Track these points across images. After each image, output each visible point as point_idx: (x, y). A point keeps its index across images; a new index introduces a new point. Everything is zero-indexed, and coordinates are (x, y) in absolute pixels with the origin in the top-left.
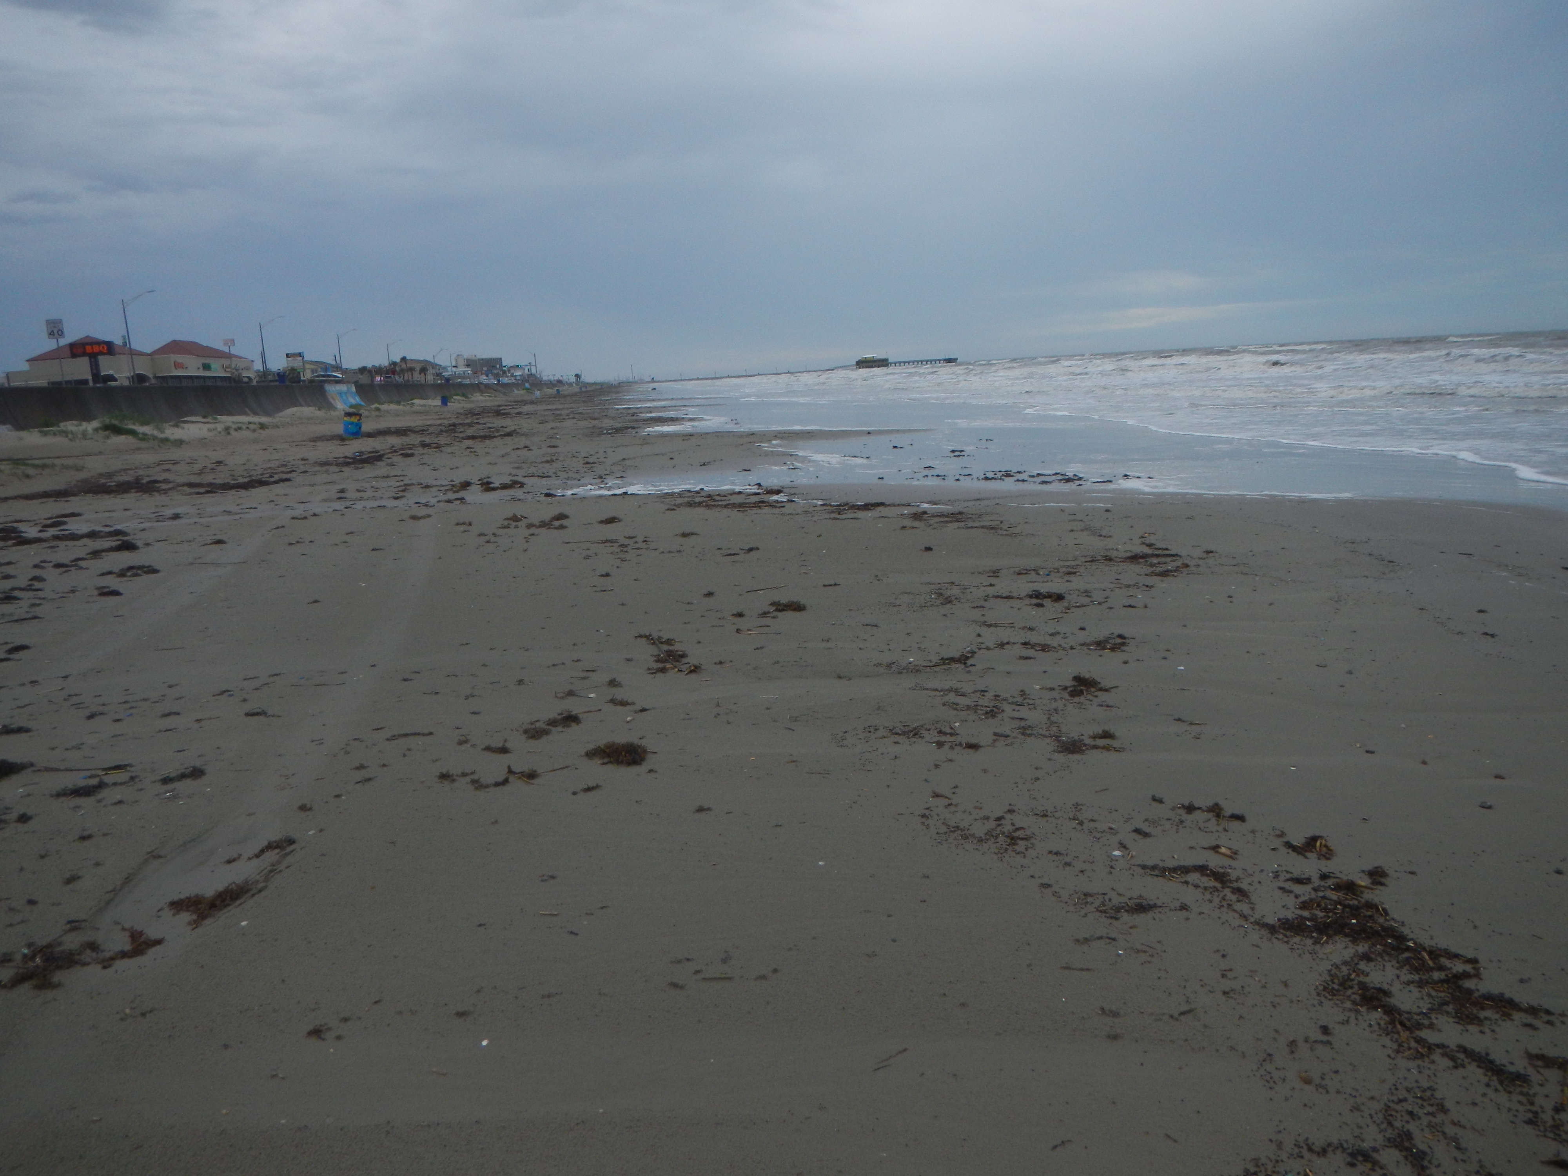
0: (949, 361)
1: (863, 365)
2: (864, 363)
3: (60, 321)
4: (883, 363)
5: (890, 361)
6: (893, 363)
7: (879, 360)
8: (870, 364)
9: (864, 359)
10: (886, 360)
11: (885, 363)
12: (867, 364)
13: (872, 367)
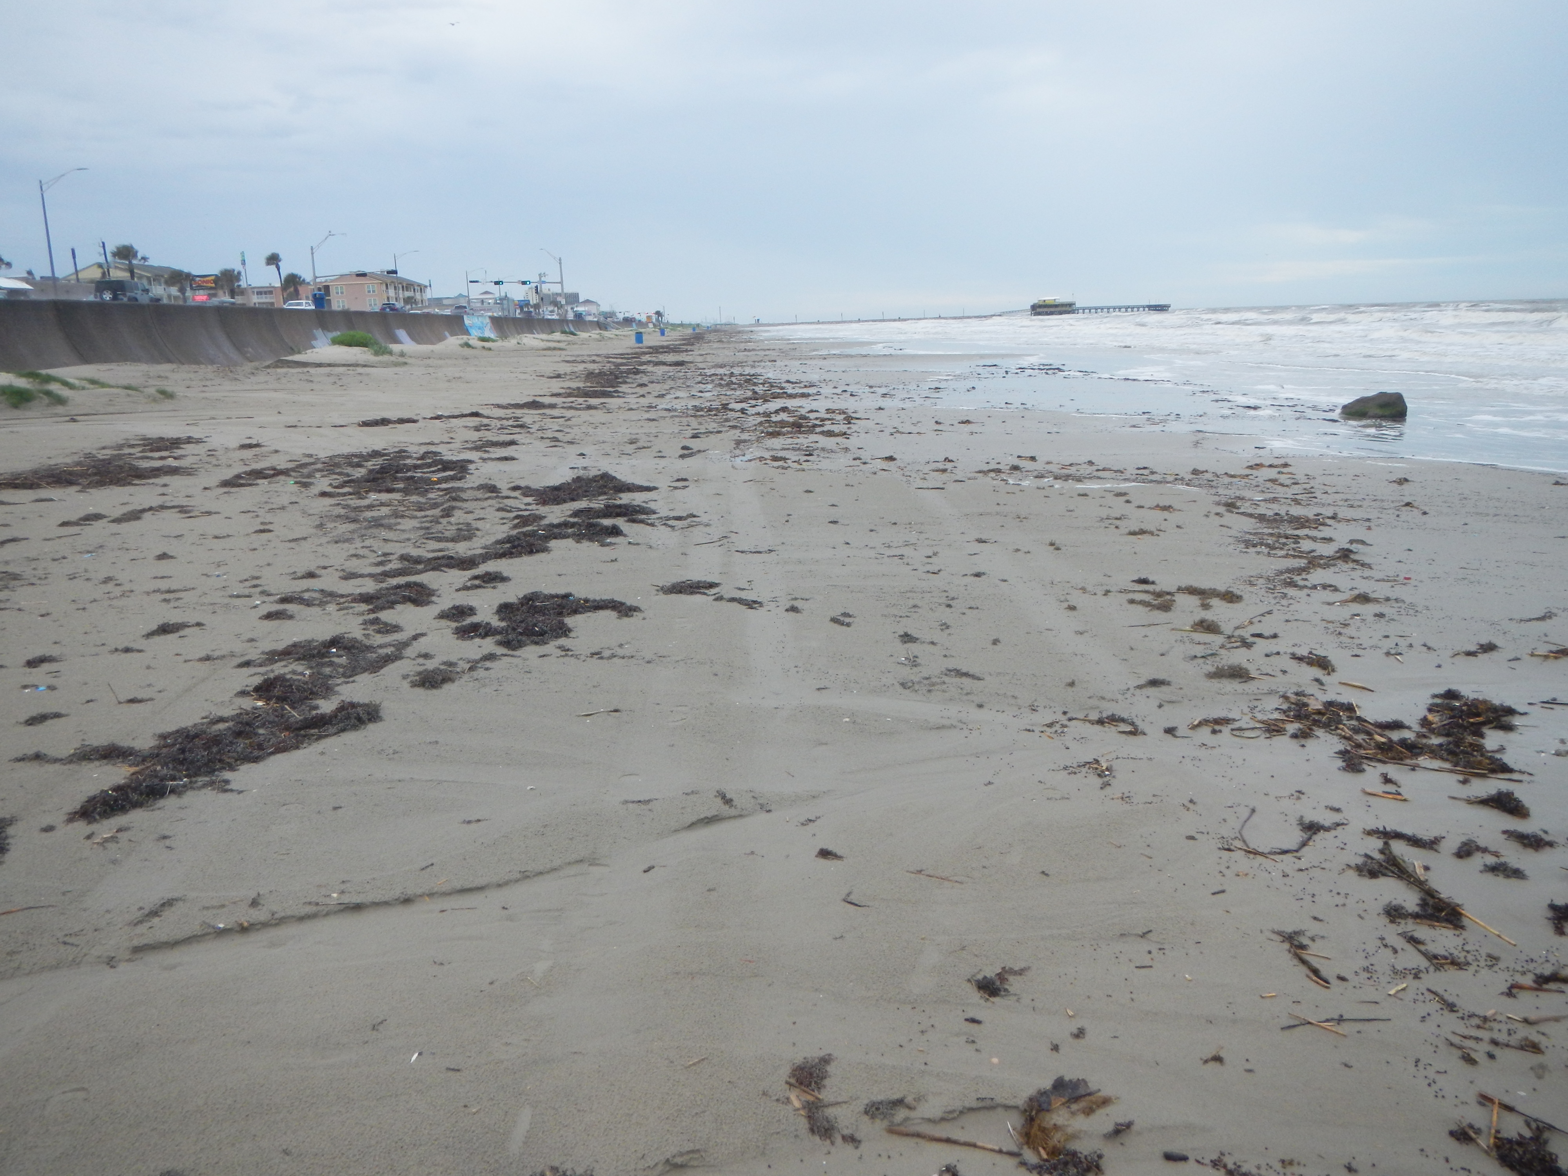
0: (1157, 308)
2: (1041, 309)
4: (1066, 308)
5: (1077, 305)
6: (1081, 308)
7: (1063, 305)
8: (1052, 310)
9: (1041, 304)
10: (1070, 305)
11: (1070, 308)
12: (1046, 310)
13: (1051, 313)
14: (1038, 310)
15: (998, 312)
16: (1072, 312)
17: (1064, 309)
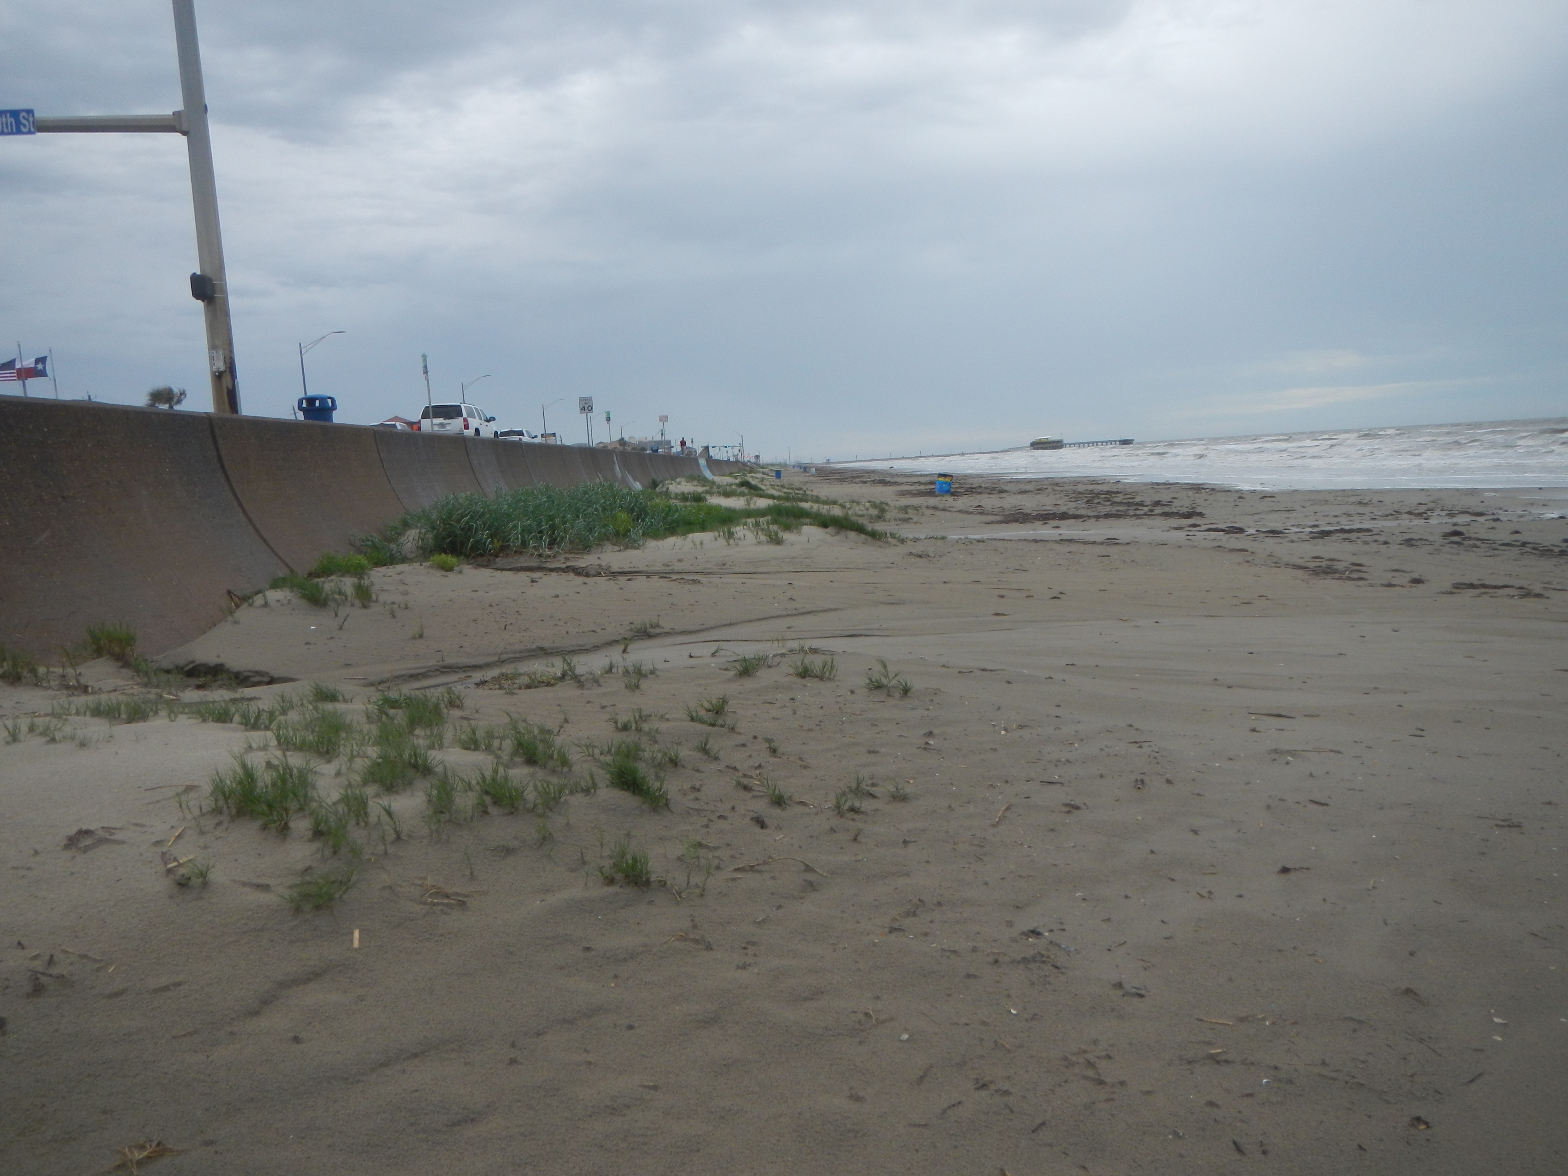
0: (1126, 442)
1: (1038, 446)
2: (1038, 445)
3: (590, 399)
4: (1056, 445)
5: (1064, 442)
6: (1068, 444)
7: (1054, 442)
8: (1046, 446)
9: (1038, 441)
10: (1060, 442)
11: (1059, 445)
12: (1041, 446)
13: (1046, 448)
14: (1036, 446)
15: (1006, 448)
16: (1061, 447)
17: (1055, 445)
